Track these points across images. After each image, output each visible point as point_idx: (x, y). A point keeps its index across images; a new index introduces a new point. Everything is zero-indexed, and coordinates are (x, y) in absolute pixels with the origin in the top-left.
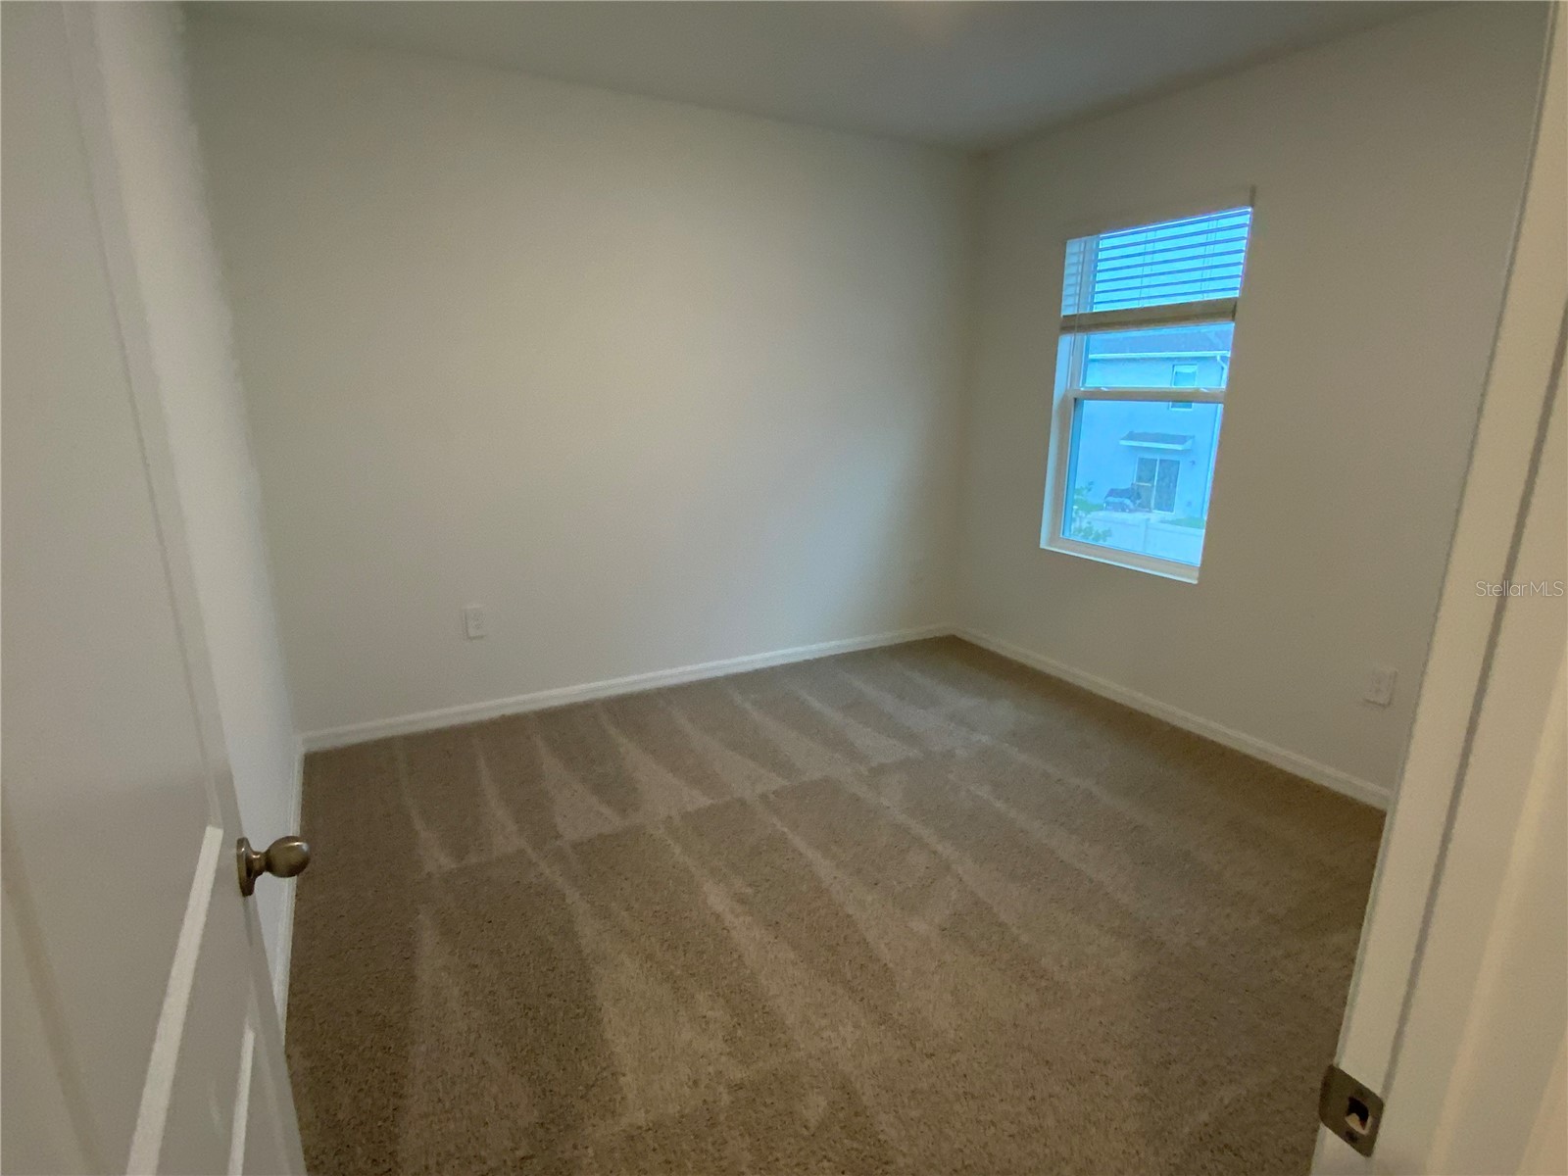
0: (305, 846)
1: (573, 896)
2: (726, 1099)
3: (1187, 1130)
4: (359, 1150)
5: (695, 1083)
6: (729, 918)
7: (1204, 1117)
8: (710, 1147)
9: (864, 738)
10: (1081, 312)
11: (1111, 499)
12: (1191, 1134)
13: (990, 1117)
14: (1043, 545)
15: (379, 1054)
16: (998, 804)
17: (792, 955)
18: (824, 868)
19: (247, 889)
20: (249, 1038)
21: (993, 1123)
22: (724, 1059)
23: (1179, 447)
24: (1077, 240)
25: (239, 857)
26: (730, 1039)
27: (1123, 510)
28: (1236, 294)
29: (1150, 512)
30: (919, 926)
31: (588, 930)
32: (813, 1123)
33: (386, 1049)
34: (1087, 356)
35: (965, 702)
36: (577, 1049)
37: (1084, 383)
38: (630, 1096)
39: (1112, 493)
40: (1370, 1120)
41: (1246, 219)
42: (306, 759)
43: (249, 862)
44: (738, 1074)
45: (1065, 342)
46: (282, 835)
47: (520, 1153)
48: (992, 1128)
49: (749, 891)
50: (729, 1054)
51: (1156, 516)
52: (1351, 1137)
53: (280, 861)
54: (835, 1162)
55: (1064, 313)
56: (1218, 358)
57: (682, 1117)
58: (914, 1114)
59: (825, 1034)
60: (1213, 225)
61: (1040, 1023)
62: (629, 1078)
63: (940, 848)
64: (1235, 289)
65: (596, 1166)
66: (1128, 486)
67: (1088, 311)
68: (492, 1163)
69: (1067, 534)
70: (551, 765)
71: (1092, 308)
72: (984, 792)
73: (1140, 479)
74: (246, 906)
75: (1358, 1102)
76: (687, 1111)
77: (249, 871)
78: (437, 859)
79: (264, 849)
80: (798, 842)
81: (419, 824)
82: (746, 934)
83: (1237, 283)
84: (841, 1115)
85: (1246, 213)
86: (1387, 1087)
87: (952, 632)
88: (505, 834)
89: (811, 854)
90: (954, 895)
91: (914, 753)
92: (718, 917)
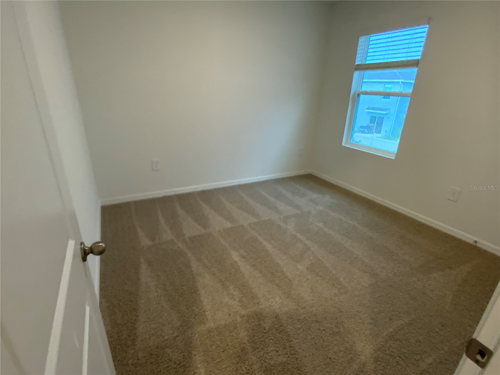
0: (104, 245)
1: (189, 255)
2: (239, 320)
3: (385, 334)
4: (125, 332)
5: (230, 315)
6: (239, 263)
7: (391, 330)
8: (234, 335)
9: (281, 206)
10: (363, 63)
11: (360, 129)
12: (387, 335)
13: (323, 328)
14: (343, 144)
15: (129, 303)
16: (326, 230)
17: (259, 275)
18: (269, 247)
19: (84, 259)
20: (88, 309)
21: (324, 330)
22: (238, 307)
23: (384, 112)
24: (363, 37)
25: (81, 249)
26: (240, 301)
27: (364, 133)
28: (419, 58)
29: (373, 134)
30: (300, 267)
31: (195, 265)
32: (267, 328)
33: (131, 301)
34: (363, 80)
35: (315, 196)
36: (192, 303)
37: (361, 89)
38: (209, 318)
39: (361, 127)
40: (486, 358)
41: (426, 30)
42: (102, 208)
43: (85, 250)
44: (243, 312)
45: (356, 74)
46: (95, 241)
47: (175, 335)
48: (324, 332)
49: (246, 254)
50: (241, 306)
51: (375, 135)
52: (477, 362)
53: (96, 250)
54: (274, 341)
55: (357, 63)
56: (400, 82)
57: (226, 325)
58: (300, 326)
59: (270, 300)
60: (413, 32)
61: (339, 299)
62: (208, 312)
63: (307, 242)
64: (419, 56)
65: (199, 339)
66: (366, 125)
67: (365, 63)
68: (166, 337)
69: (351, 141)
70: (181, 212)
71: (366, 62)
72: (321, 225)
73: (371, 122)
74: (84, 265)
75: (483, 352)
76: (227, 323)
77: (85, 254)
78: (146, 242)
79: (89, 246)
80: (260, 239)
81: (139, 230)
82: (245, 268)
83: (420, 53)
84: (276, 326)
85: (426, 27)
86: (496, 348)
87: (310, 173)
88: (167, 235)
89: (265, 243)
90: (311, 258)
91: (298, 212)
92: (236, 262)
